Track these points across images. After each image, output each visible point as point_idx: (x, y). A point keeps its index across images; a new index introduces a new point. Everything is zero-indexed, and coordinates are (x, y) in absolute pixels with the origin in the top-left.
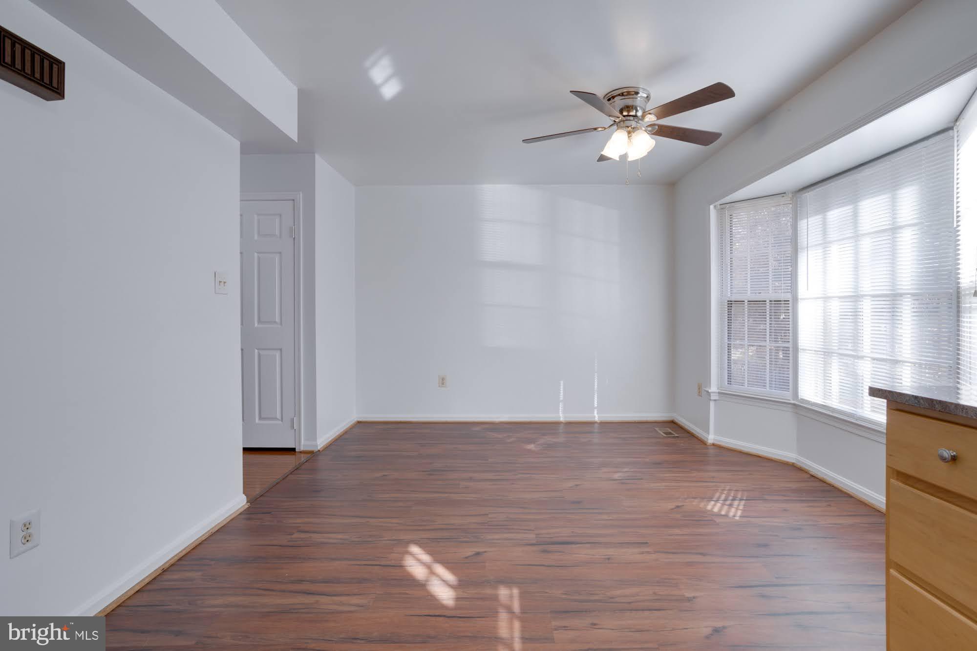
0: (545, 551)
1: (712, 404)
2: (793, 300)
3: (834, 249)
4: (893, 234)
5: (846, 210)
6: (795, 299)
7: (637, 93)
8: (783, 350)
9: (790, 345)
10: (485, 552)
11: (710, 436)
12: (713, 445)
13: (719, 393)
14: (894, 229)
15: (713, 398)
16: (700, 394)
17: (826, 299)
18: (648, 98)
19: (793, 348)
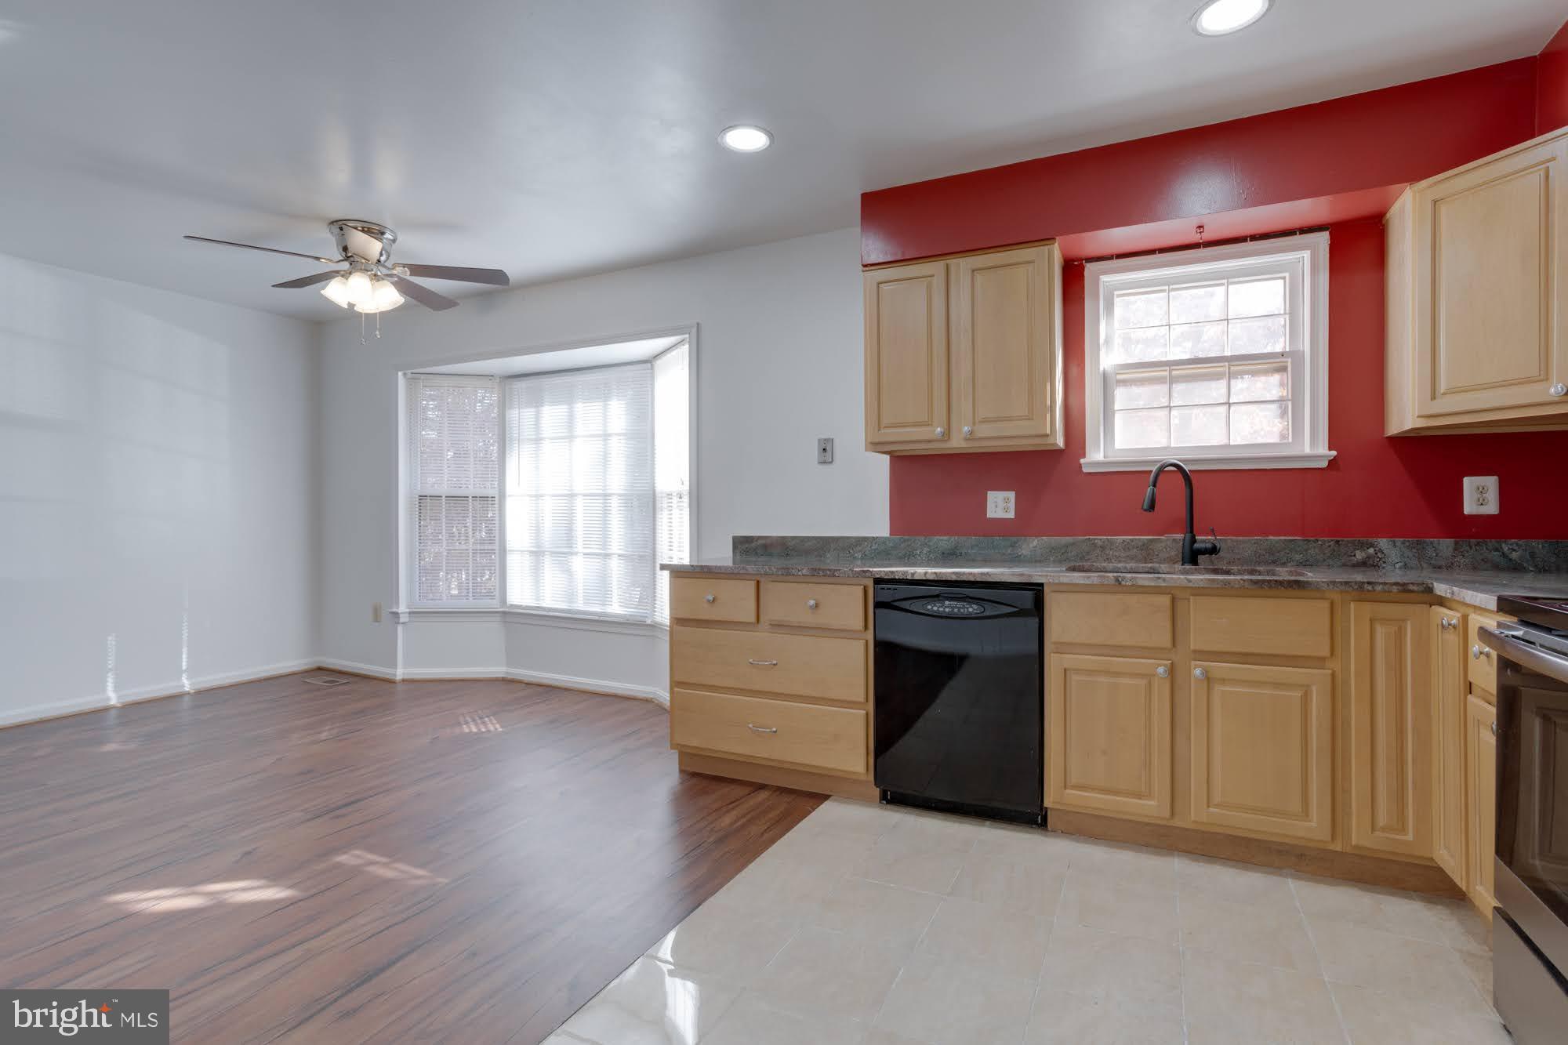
0: (337, 817)
1: (400, 628)
2: (500, 496)
3: (547, 446)
4: (605, 440)
5: (561, 410)
6: (502, 495)
7: (383, 233)
8: (481, 553)
9: (496, 547)
10: (257, 848)
11: (398, 670)
12: (403, 681)
13: (410, 613)
14: (606, 436)
15: (402, 620)
16: (377, 618)
17: (538, 497)
18: (394, 241)
19: (500, 550)
